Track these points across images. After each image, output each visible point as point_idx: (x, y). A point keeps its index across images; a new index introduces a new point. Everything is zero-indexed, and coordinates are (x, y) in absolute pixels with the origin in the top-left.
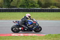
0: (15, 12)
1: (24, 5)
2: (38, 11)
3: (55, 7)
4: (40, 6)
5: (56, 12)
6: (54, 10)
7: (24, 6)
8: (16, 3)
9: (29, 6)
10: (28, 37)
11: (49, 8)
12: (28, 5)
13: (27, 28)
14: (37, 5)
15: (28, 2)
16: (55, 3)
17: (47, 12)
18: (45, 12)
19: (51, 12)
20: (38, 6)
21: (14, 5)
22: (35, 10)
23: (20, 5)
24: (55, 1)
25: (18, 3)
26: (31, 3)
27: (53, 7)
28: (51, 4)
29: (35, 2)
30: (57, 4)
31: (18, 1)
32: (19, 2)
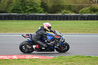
0: (5, 20)
1: (18, 8)
2: (41, 18)
3: (69, 11)
4: (45, 11)
5: (71, 20)
6: (67, 16)
7: (18, 10)
8: (5, 5)
9: (27, 10)
10: (25, 60)
11: (60, 14)
12: (25, 9)
13: (45, 45)
14: (40, 8)
15: (25, 3)
16: (69, 5)
17: (57, 20)
18: (53, 20)
19: (63, 20)
20: (42, 10)
21: (3, 9)
22: (36, 16)
23: (12, 8)
24: (69, 3)
25: (8, 5)
26: (31, 5)
27: (65, 13)
28: (63, 8)
29: (36, 4)
30: (72, 8)
31: (9, 3)
32: (10, 5)
